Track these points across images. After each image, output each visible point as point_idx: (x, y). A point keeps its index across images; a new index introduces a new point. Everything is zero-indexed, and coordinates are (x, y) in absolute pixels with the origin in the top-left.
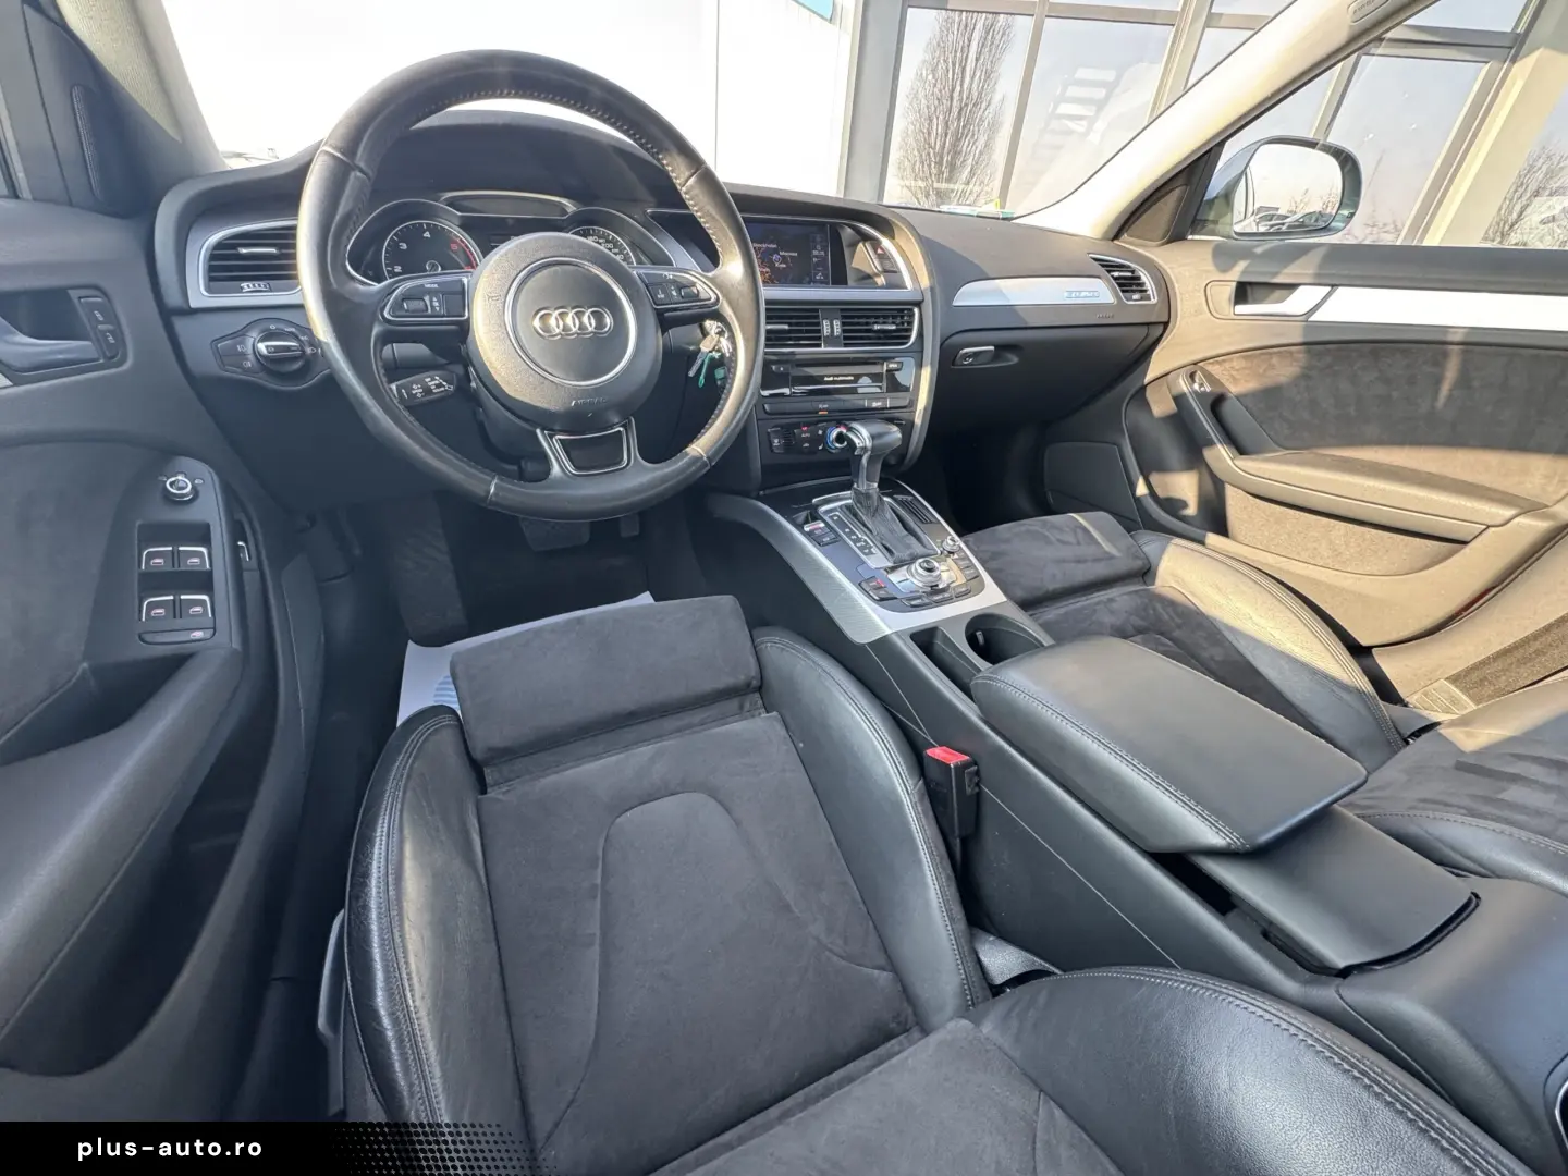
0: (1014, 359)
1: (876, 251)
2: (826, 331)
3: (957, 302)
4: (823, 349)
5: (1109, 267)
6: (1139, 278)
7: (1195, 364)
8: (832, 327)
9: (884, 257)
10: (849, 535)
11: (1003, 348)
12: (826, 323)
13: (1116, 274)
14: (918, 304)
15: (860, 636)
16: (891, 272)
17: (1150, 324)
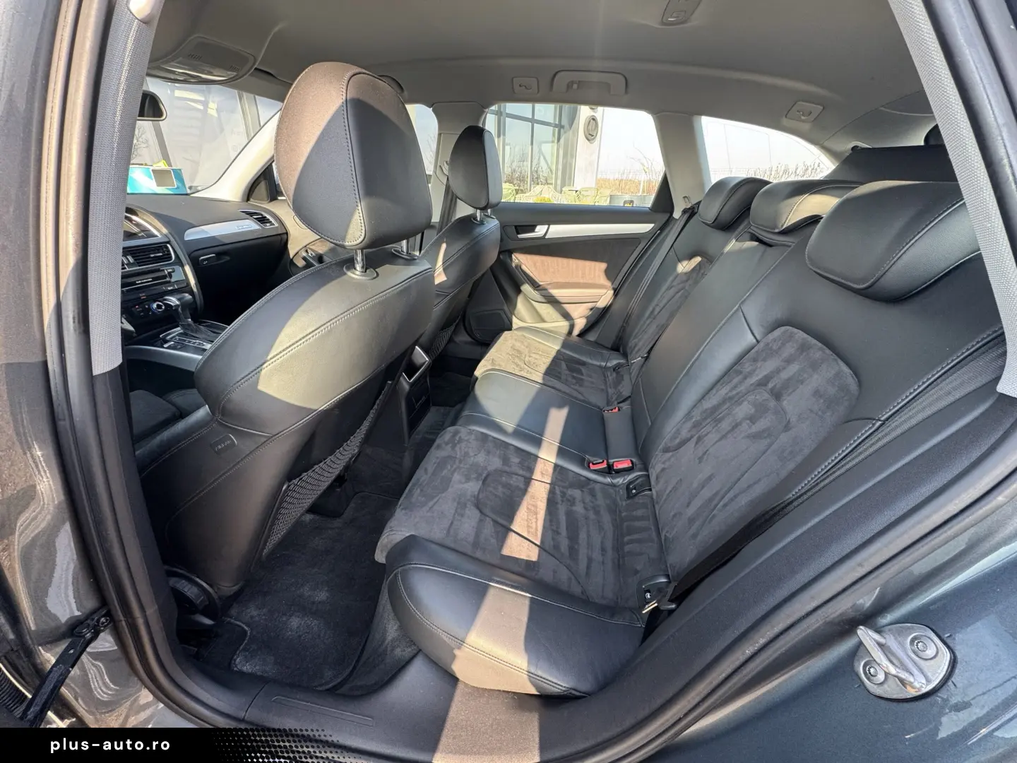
0: (228, 258)
2: (125, 261)
3: (187, 238)
4: (128, 269)
5: (251, 214)
6: (265, 217)
7: (306, 246)
8: (128, 259)
9: (138, 225)
10: (189, 342)
11: (219, 254)
13: (255, 217)
14: (168, 242)
16: (145, 230)
17: (280, 235)
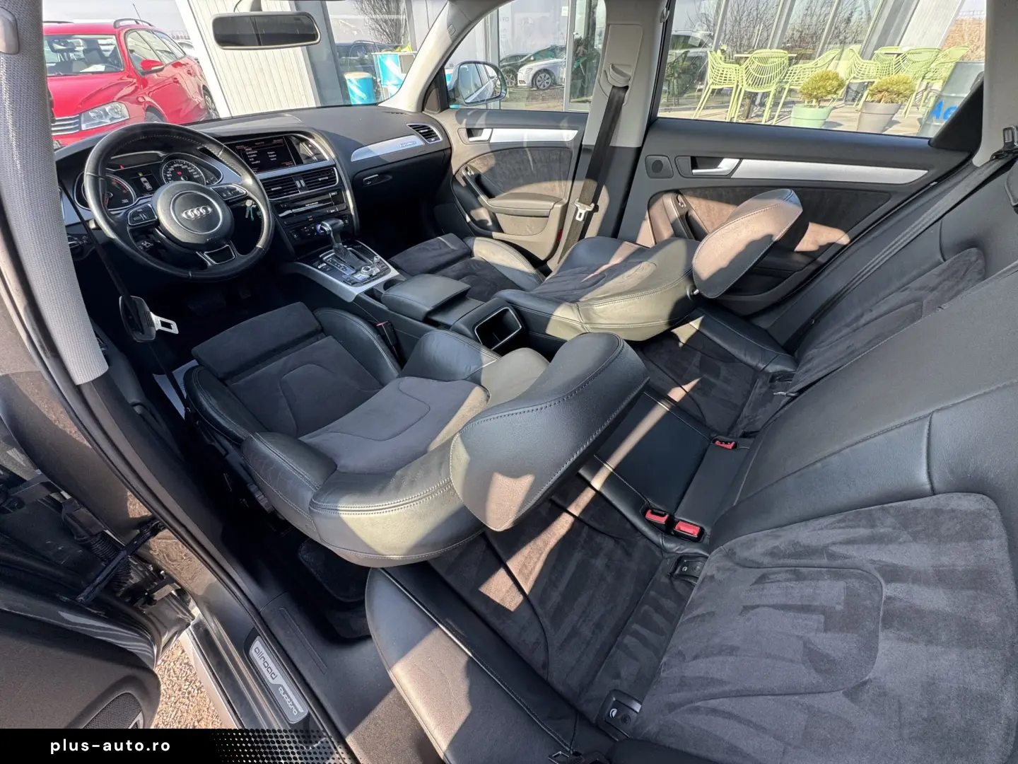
0: (390, 177)
1: (308, 146)
2: (299, 186)
3: (353, 160)
4: (300, 193)
5: (417, 128)
6: (432, 131)
7: (466, 163)
8: (300, 183)
9: (313, 148)
10: (337, 266)
11: (382, 174)
12: (297, 183)
13: (422, 131)
14: (335, 166)
15: (350, 300)
16: (318, 154)
17: (443, 150)
